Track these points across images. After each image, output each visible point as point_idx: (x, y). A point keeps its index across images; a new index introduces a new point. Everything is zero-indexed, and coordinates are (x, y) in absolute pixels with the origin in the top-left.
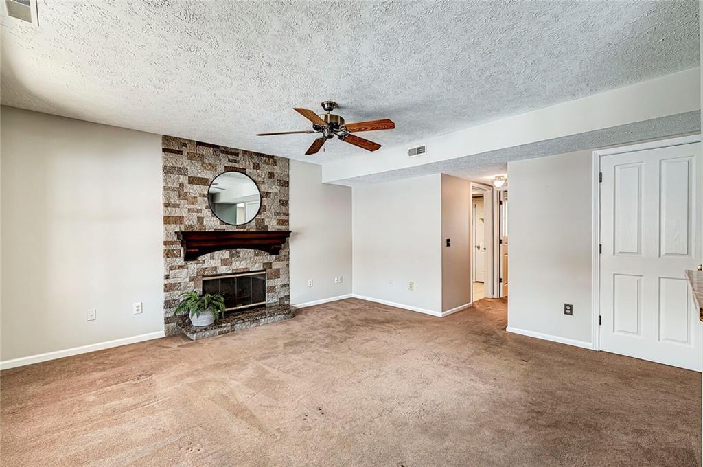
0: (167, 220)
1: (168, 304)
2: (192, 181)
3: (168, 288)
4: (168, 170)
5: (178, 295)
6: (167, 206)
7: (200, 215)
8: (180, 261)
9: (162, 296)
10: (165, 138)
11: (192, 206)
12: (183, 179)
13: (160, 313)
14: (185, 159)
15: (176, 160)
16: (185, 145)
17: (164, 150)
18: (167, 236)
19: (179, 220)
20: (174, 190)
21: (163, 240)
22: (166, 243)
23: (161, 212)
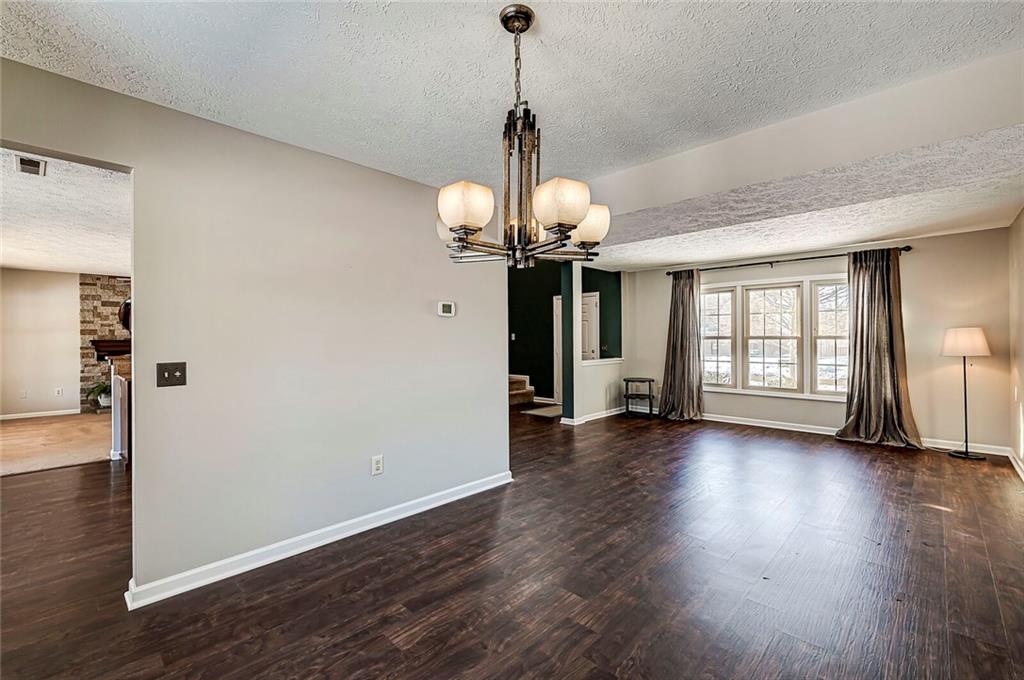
0: (83, 332)
1: (83, 391)
2: (104, 304)
3: (83, 379)
4: (84, 298)
5: (90, 385)
6: (82, 322)
7: (112, 328)
8: (94, 361)
9: (78, 385)
10: (82, 275)
11: (105, 322)
12: (97, 303)
13: (78, 397)
14: (99, 289)
15: (89, 291)
16: (98, 279)
17: (81, 284)
18: (83, 343)
19: (94, 332)
20: (88, 311)
21: (80, 345)
22: (81, 348)
23: (78, 327)
